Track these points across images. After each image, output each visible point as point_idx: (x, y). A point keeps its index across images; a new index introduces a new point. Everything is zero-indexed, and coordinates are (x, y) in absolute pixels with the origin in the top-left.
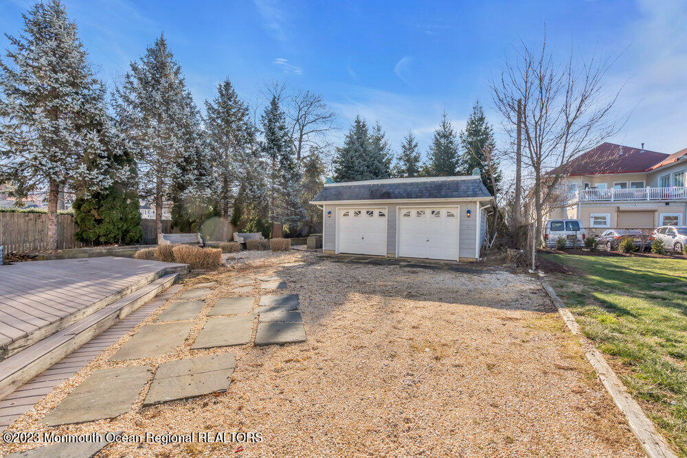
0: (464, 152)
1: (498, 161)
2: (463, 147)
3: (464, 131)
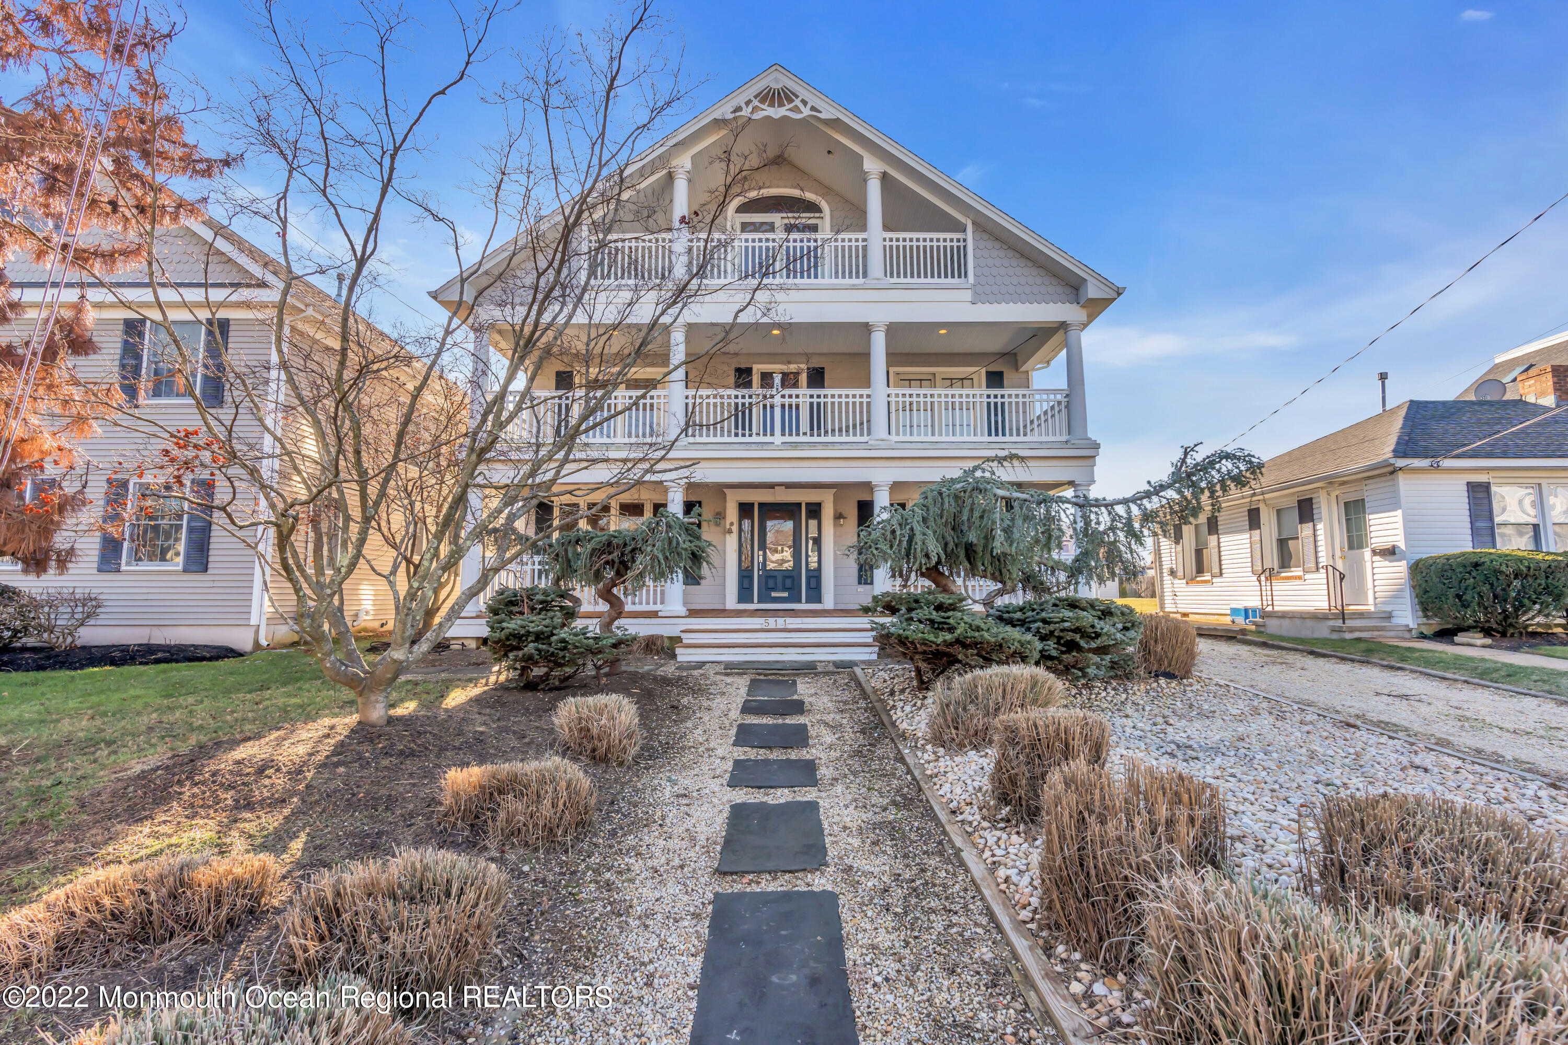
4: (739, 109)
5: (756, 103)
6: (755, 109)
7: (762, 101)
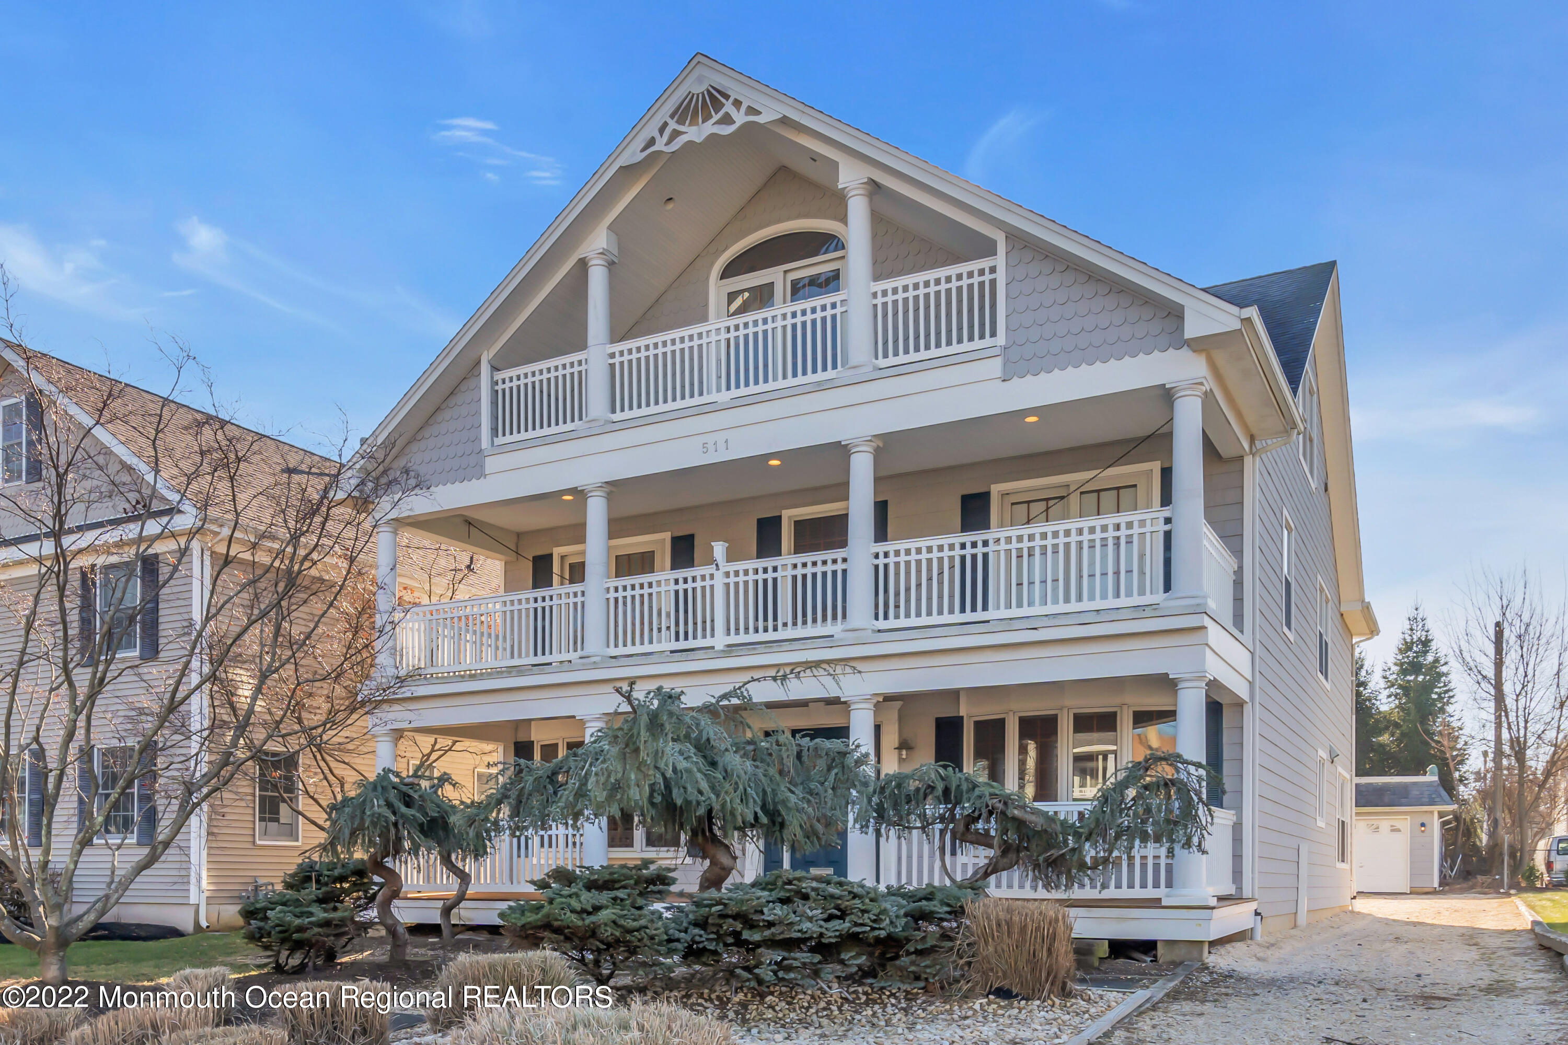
0: (1393, 706)
1: (1459, 724)
2: (1389, 696)
3: (1391, 665)
4: (652, 142)
5: (673, 125)
6: (676, 134)
7: (681, 122)
